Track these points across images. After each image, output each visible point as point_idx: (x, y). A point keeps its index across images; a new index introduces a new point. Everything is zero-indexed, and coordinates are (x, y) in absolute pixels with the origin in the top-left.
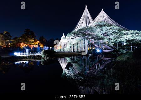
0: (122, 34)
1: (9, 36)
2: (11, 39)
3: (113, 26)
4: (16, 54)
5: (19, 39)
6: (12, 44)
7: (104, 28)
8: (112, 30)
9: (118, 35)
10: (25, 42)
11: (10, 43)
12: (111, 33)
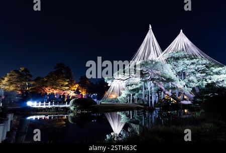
0: (211, 73)
1: (28, 75)
2: (30, 80)
3: (198, 60)
4: (30, 104)
5: (43, 81)
6: (31, 89)
7: (181, 62)
8: (194, 66)
9: (204, 74)
10: (54, 85)
11: (29, 87)
12: (194, 70)
